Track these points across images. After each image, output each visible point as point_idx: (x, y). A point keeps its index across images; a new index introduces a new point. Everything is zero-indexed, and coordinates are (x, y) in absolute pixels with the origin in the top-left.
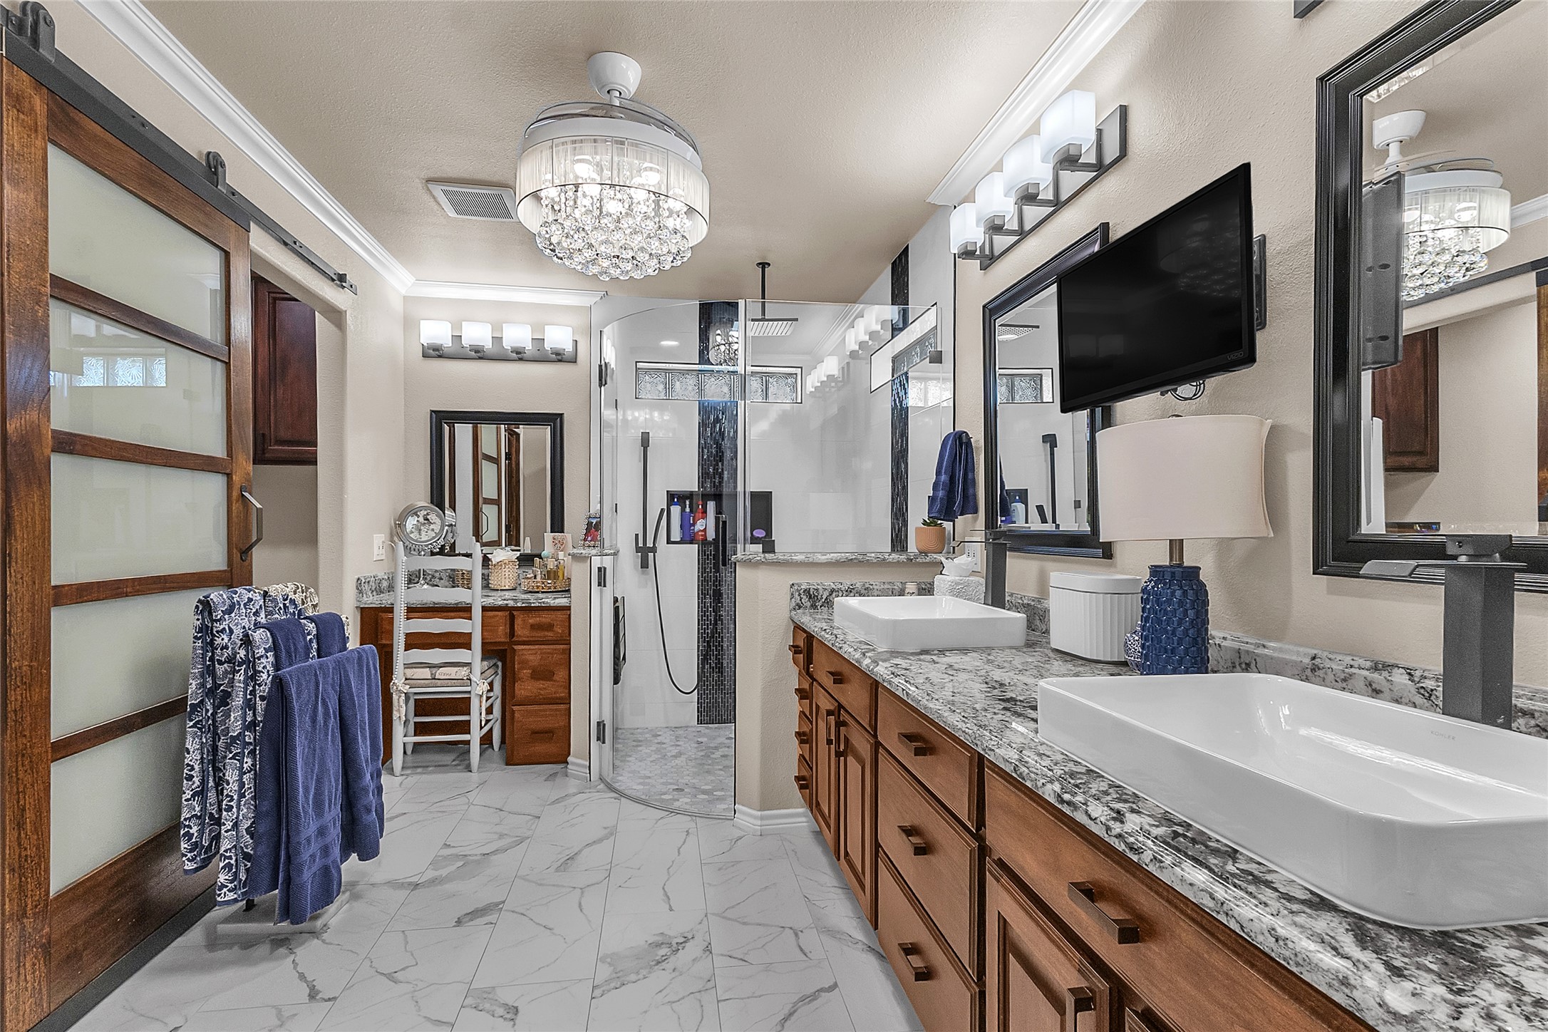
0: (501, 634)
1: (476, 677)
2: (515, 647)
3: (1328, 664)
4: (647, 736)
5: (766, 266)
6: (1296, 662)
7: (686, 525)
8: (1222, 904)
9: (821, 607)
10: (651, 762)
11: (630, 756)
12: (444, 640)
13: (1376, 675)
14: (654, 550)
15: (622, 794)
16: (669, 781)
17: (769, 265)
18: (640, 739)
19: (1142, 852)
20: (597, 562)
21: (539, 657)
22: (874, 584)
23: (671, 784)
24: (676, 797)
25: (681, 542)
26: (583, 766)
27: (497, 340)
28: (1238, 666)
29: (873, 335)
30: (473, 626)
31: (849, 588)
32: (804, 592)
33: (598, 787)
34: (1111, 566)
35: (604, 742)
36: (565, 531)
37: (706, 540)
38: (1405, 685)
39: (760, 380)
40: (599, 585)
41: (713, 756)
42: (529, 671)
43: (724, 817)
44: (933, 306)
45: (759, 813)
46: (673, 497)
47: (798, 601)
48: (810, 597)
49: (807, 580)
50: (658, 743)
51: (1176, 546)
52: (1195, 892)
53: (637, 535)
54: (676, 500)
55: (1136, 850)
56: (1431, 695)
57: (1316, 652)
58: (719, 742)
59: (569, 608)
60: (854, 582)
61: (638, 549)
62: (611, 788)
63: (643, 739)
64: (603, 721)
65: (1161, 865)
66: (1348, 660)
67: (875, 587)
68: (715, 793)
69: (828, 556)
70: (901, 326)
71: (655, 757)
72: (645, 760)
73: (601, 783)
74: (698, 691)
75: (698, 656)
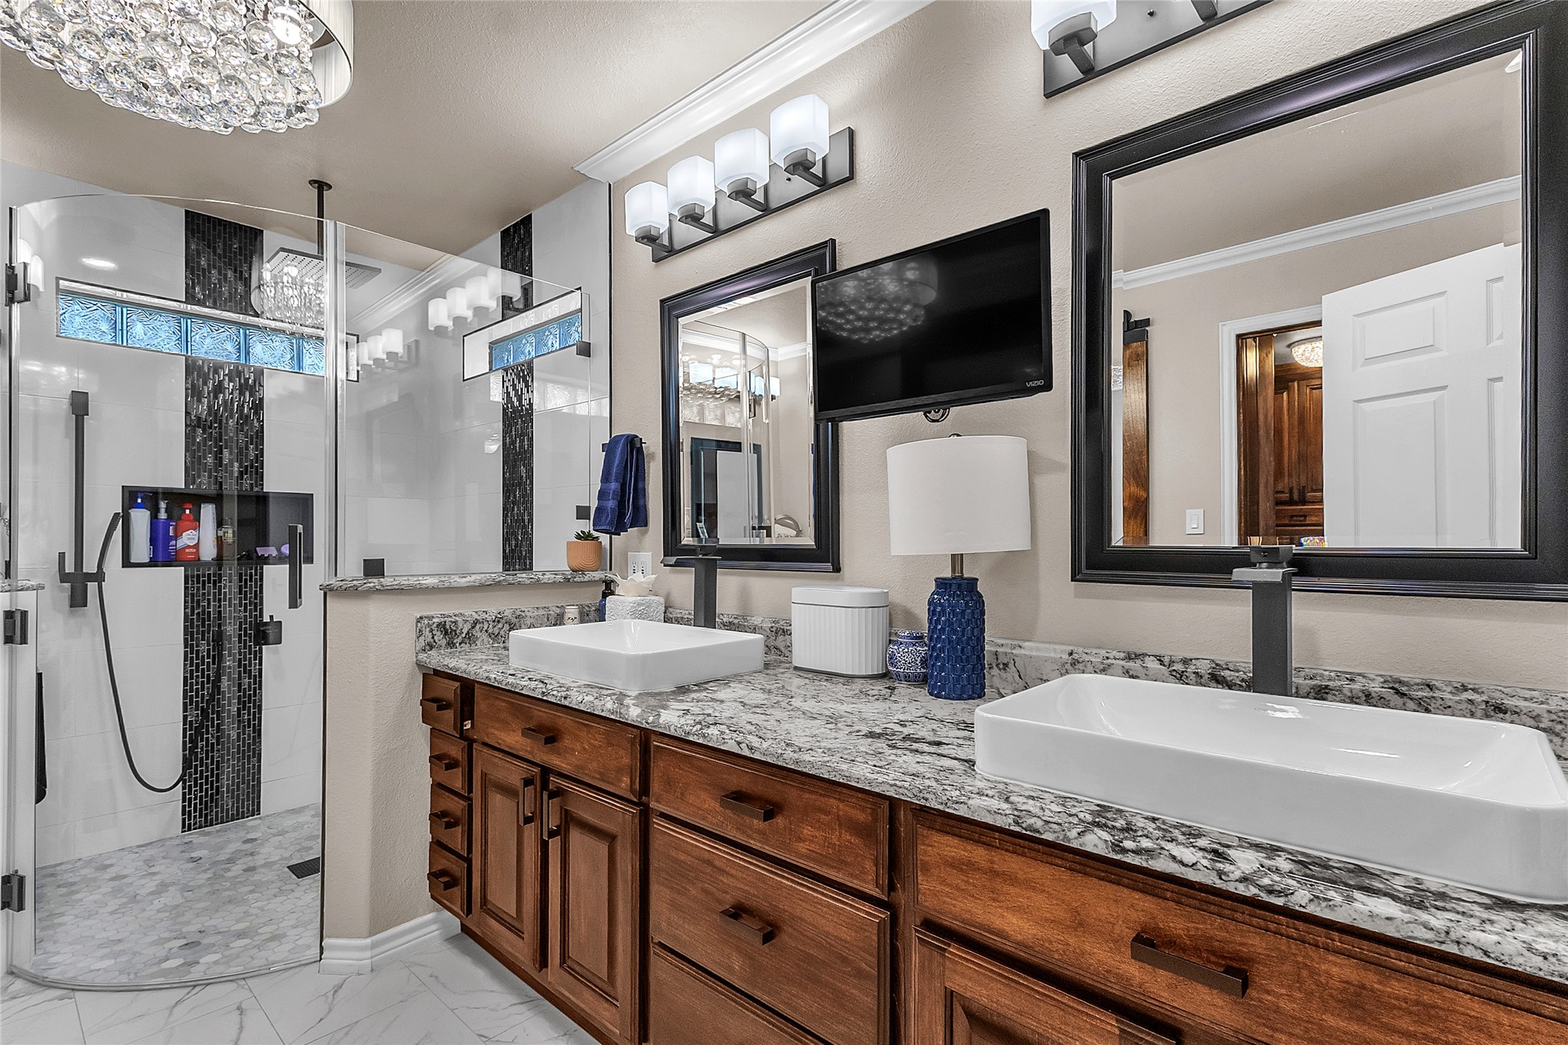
3: (1087, 658)
4: (84, 872)
5: (325, 188)
6: (1055, 659)
8: (1447, 933)
9: (460, 644)
10: (112, 913)
11: (62, 914)
13: (1131, 664)
14: (99, 577)
15: (73, 988)
16: (162, 936)
17: (330, 187)
18: (70, 880)
19: (1292, 893)
22: (526, 610)
23: (169, 940)
24: (190, 959)
25: (153, 563)
28: (995, 667)
29: (479, 311)
31: (496, 617)
32: (438, 626)
33: (11, 989)
34: (837, 579)
35: (22, 909)
37: (199, 560)
38: (1160, 669)
39: (286, 343)
40: (8, 640)
41: (229, 874)
43: (297, 964)
44: (577, 289)
45: (369, 941)
46: (132, 496)
47: (429, 639)
48: (446, 633)
49: (439, 609)
50: (112, 879)
51: (957, 560)
52: (1397, 927)
53: (61, 555)
54: (139, 501)
55: (1281, 892)
56: (1182, 676)
57: (1072, 648)
58: (232, 850)
60: (502, 609)
61: (64, 577)
62: (40, 983)
63: (77, 879)
64: (17, 871)
65: (1331, 903)
66: (1103, 652)
67: (528, 614)
68: (260, 931)
69: (468, 579)
70: (521, 306)
71: (113, 904)
72: (97, 913)
73: (12, 973)
74: (184, 783)
75: (185, 730)
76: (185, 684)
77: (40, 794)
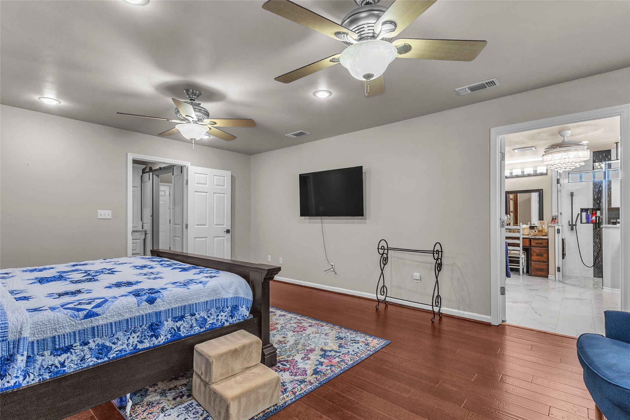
0: (527, 244)
1: (521, 254)
2: (531, 248)
5: (618, 143)
7: (587, 218)
12: (512, 245)
14: (576, 225)
20: (557, 228)
21: (539, 251)
25: (587, 223)
26: (554, 277)
27: (523, 172)
30: (520, 242)
35: (560, 272)
36: (544, 219)
37: (596, 222)
40: (558, 233)
42: (536, 254)
45: (611, 289)
46: (582, 210)
53: (569, 221)
54: (584, 211)
59: (548, 239)
61: (569, 225)
64: (559, 267)
73: (559, 281)
74: (594, 267)
75: (594, 257)
76: (594, 248)
77: (563, 258)
